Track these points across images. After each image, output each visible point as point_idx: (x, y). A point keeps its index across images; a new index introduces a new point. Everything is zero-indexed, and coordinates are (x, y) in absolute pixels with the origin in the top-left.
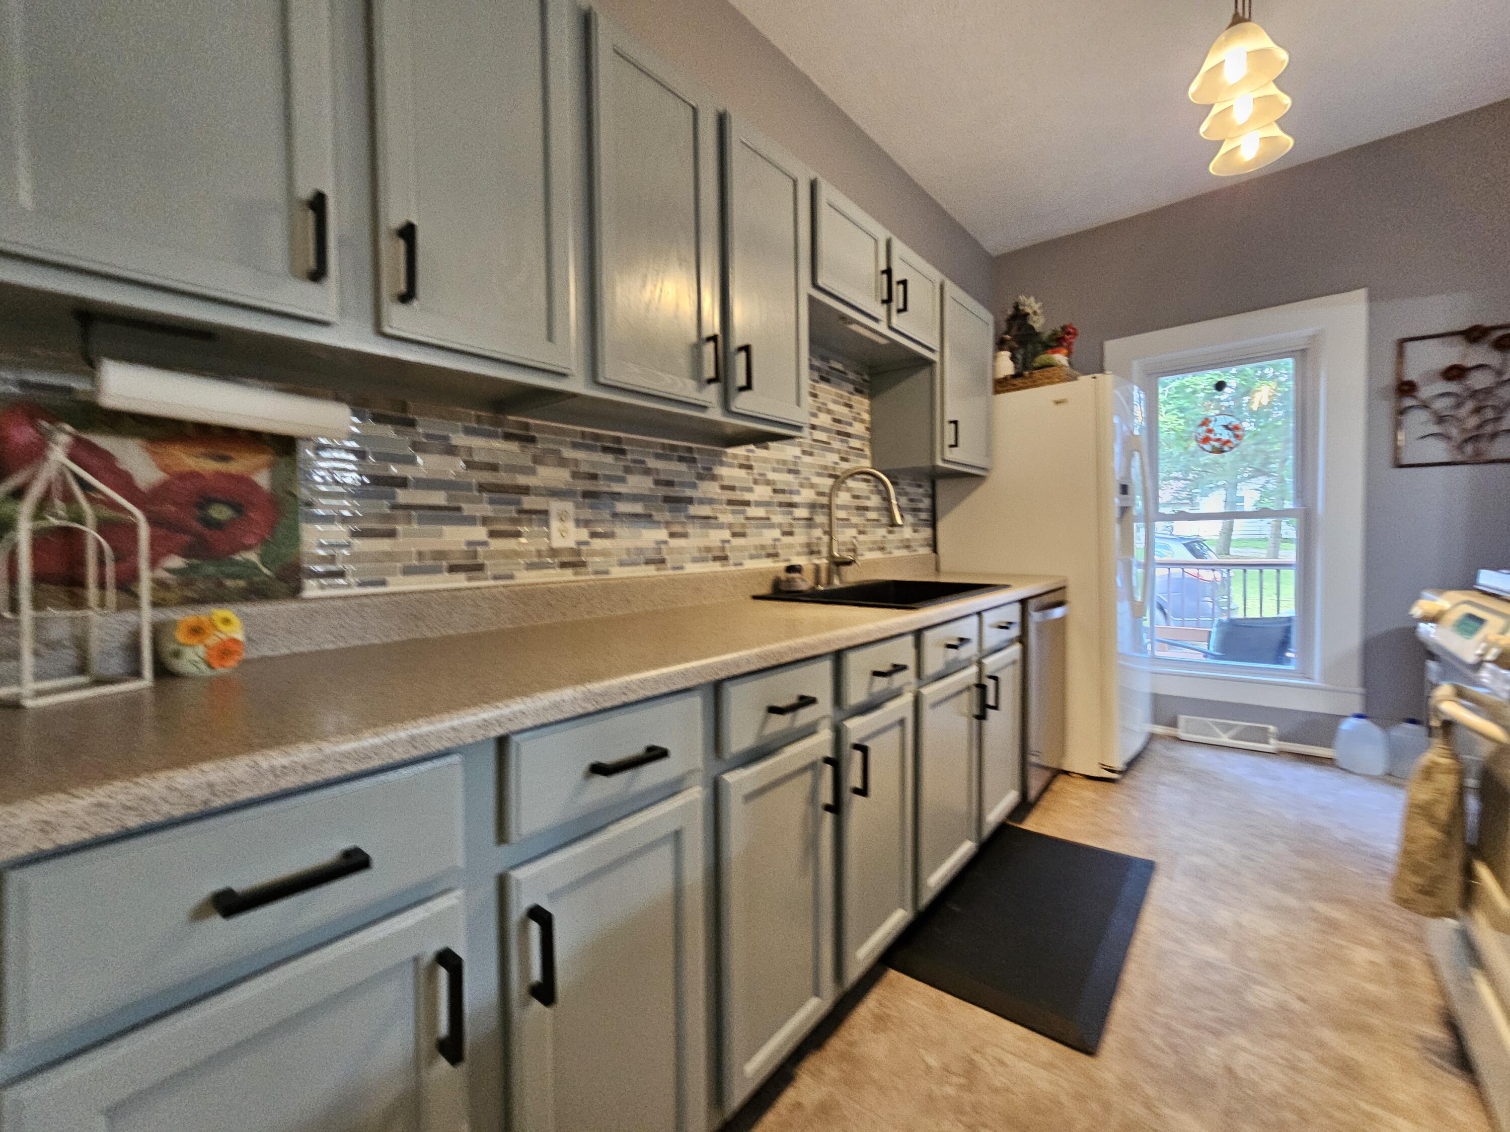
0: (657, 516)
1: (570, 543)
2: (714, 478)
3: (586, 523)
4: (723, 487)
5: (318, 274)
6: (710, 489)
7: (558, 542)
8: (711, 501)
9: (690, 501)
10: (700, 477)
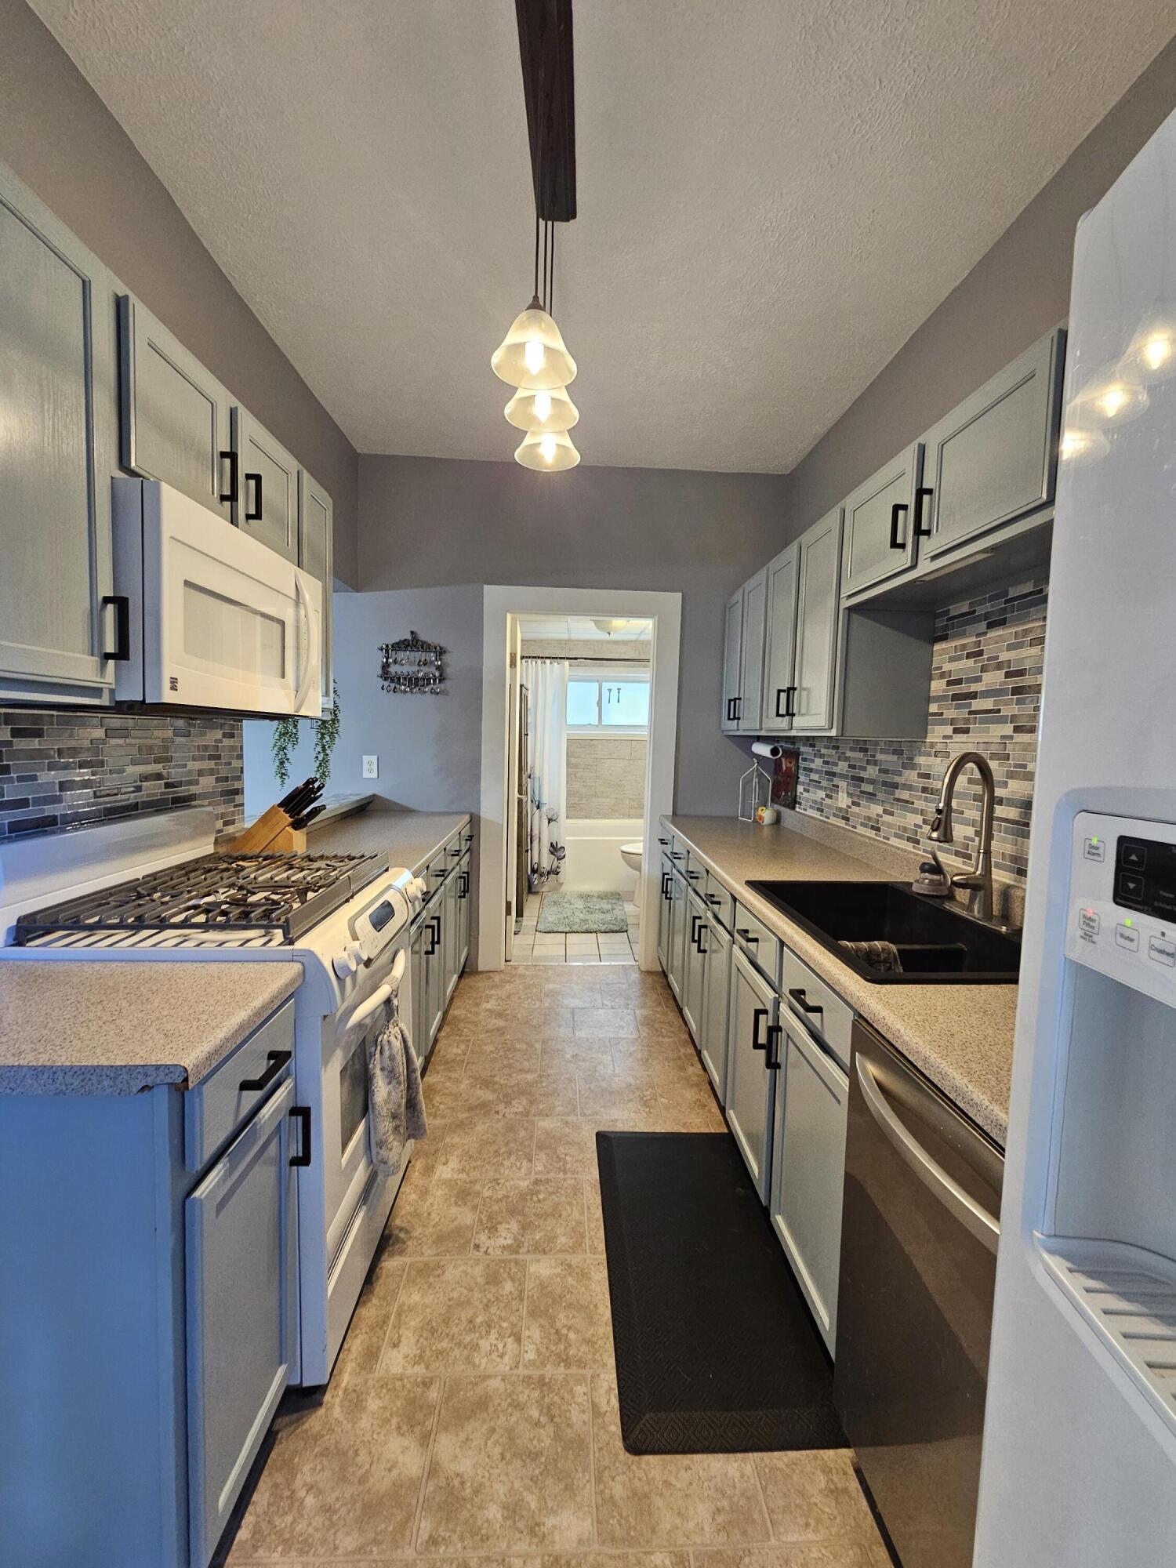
0: (877, 796)
2: (913, 767)
3: (851, 795)
4: (920, 776)
6: (911, 776)
8: (910, 788)
9: (896, 786)
10: (904, 766)
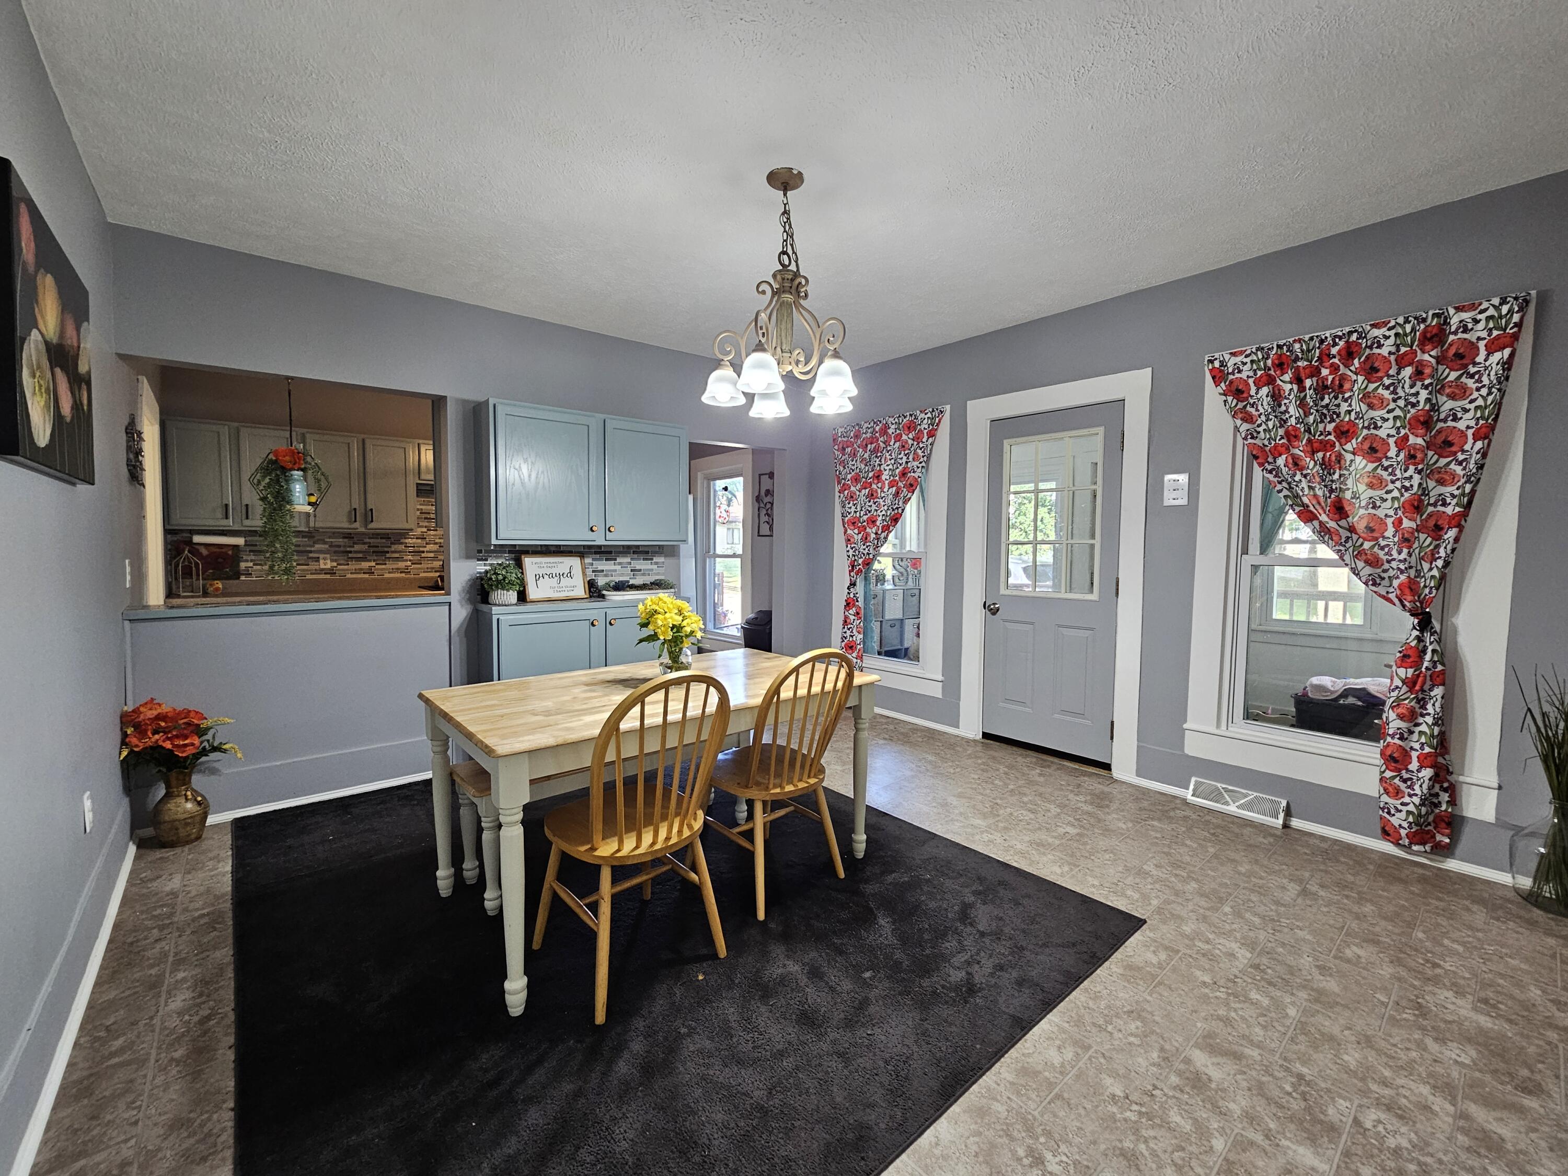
0: (369, 558)
1: (328, 566)
3: (336, 561)
5: (227, 518)
7: (322, 566)
